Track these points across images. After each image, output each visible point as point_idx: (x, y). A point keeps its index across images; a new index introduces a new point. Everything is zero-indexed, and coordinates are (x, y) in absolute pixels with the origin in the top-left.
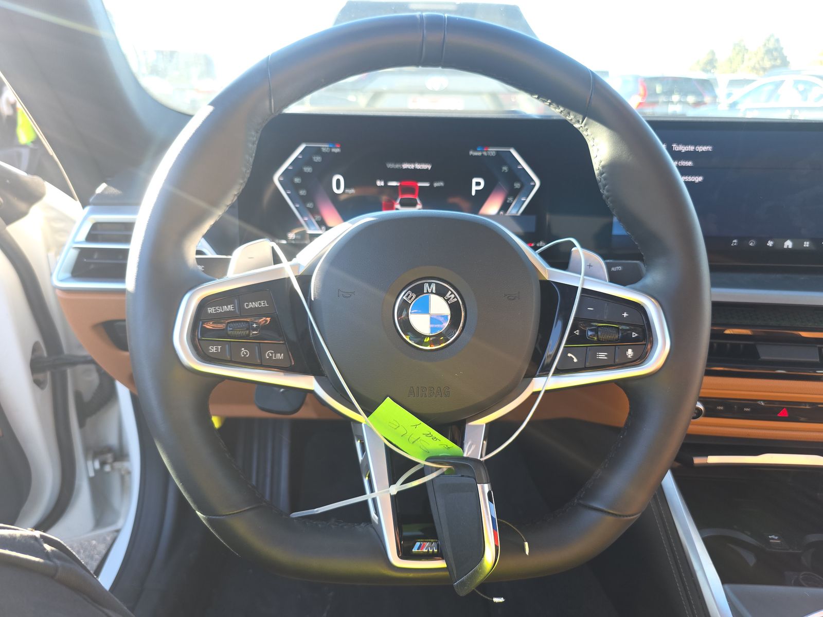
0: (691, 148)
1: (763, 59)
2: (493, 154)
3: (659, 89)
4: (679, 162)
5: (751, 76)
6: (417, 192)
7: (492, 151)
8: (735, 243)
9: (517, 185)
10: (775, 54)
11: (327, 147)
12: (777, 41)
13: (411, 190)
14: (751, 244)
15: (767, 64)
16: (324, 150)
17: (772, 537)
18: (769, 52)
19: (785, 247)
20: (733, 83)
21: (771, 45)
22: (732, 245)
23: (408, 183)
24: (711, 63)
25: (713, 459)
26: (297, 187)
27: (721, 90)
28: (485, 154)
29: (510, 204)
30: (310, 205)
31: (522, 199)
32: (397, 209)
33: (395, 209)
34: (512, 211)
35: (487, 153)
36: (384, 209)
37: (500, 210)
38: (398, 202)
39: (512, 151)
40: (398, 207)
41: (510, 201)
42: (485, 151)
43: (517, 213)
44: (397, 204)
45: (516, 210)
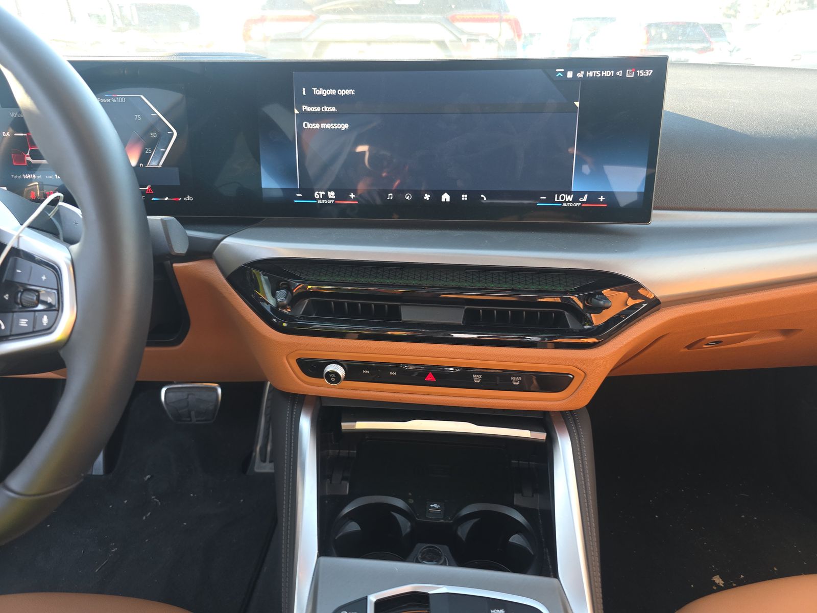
0: (333, 92)
4: (323, 108)
7: (121, 97)
8: (390, 196)
9: (154, 135)
14: (408, 198)
17: (434, 505)
19: (443, 200)
22: (388, 199)
25: (361, 425)
28: (114, 100)
29: (150, 155)
31: (162, 150)
32: (29, 162)
33: (26, 162)
34: (153, 163)
35: (116, 99)
36: (15, 162)
37: (139, 162)
38: (28, 154)
39: (142, 97)
40: (29, 159)
41: (148, 151)
42: (114, 97)
43: (158, 165)
44: (27, 156)
45: (157, 161)
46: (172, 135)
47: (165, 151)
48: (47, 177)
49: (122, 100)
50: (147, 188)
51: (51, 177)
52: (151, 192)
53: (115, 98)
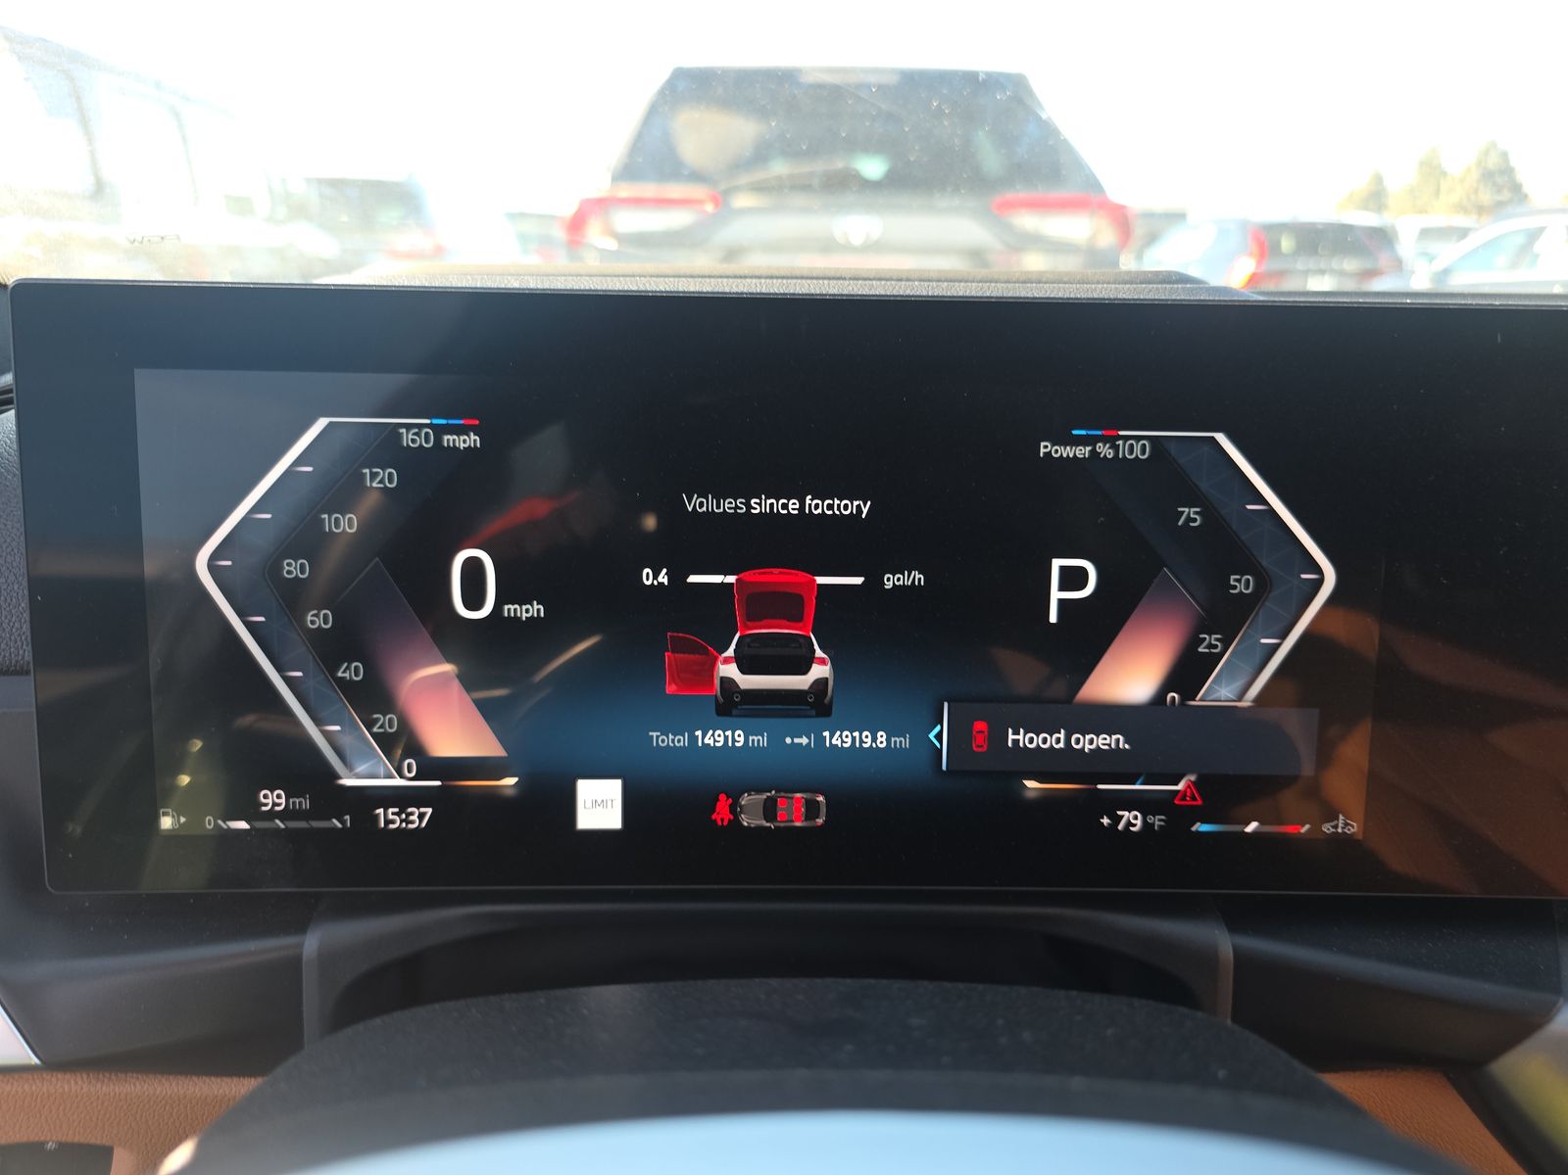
1: (1476, 191)
2: (1139, 452)
3: (1287, 244)
5: (1461, 221)
6: (810, 612)
7: (1135, 443)
9: (1241, 584)
10: (1499, 180)
11: (420, 426)
12: (1505, 155)
13: (787, 606)
15: (1486, 197)
16: (407, 438)
18: (1487, 176)
20: (1426, 233)
21: (1493, 162)
23: (776, 577)
24: (1376, 198)
26: (292, 598)
27: (1407, 246)
28: (1105, 450)
29: (1214, 659)
30: (351, 672)
31: (1264, 641)
32: (728, 683)
33: (717, 682)
34: (1219, 691)
35: (1116, 448)
36: (673, 680)
37: (1168, 685)
38: (730, 652)
39: (1221, 438)
40: (730, 671)
41: (1211, 646)
42: (1104, 439)
43: (1241, 697)
44: (727, 661)
45: (1238, 684)
46: (1320, 582)
47: (1278, 646)
48: (788, 740)
49: (1137, 450)
50: (1180, 787)
51: (804, 741)
52: (1194, 799)
53: (1112, 441)
